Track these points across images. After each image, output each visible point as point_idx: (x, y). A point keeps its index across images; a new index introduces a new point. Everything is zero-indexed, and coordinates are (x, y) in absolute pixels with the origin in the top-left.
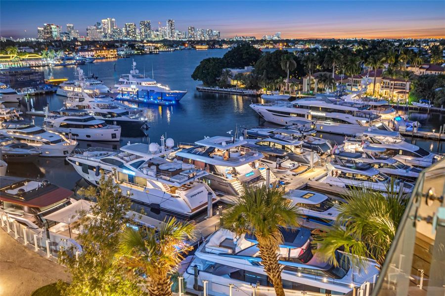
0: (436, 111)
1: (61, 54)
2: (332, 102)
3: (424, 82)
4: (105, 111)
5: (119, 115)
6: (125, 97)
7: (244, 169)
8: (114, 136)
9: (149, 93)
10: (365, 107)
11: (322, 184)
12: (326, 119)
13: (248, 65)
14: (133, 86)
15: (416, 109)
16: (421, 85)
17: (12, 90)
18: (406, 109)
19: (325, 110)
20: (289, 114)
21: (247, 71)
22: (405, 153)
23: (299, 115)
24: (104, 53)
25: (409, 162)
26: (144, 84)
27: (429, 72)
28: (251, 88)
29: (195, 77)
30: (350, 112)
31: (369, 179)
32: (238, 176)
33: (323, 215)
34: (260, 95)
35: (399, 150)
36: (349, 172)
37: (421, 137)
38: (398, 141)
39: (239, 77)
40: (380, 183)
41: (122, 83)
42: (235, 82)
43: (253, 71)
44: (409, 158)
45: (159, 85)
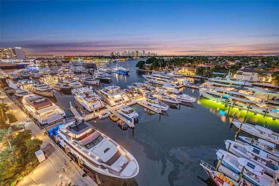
0: (203, 78)
1: (109, 59)
2: (163, 75)
3: (200, 69)
4: (100, 76)
5: (103, 77)
6: (114, 72)
7: (118, 97)
8: (97, 83)
9: (120, 71)
10: (173, 77)
11: (141, 103)
12: (161, 80)
13: (151, 63)
14: (117, 69)
15: (196, 77)
16: (199, 70)
17: (86, 69)
18: (194, 77)
19: (161, 78)
20: (151, 78)
21: (150, 65)
22: (175, 93)
23: (154, 79)
24: (122, 59)
25: (175, 97)
26: (119, 68)
27: (207, 66)
28: (150, 70)
29: (136, 66)
30: (168, 79)
31: (154, 103)
32: (114, 99)
33: (127, 115)
34: (152, 72)
35: (172, 92)
36: (149, 100)
37: (190, 87)
38: (173, 89)
39: (148, 67)
40: (156, 104)
41: (114, 68)
42: (147, 68)
43: (151, 65)
44: (175, 95)
45: (123, 69)
